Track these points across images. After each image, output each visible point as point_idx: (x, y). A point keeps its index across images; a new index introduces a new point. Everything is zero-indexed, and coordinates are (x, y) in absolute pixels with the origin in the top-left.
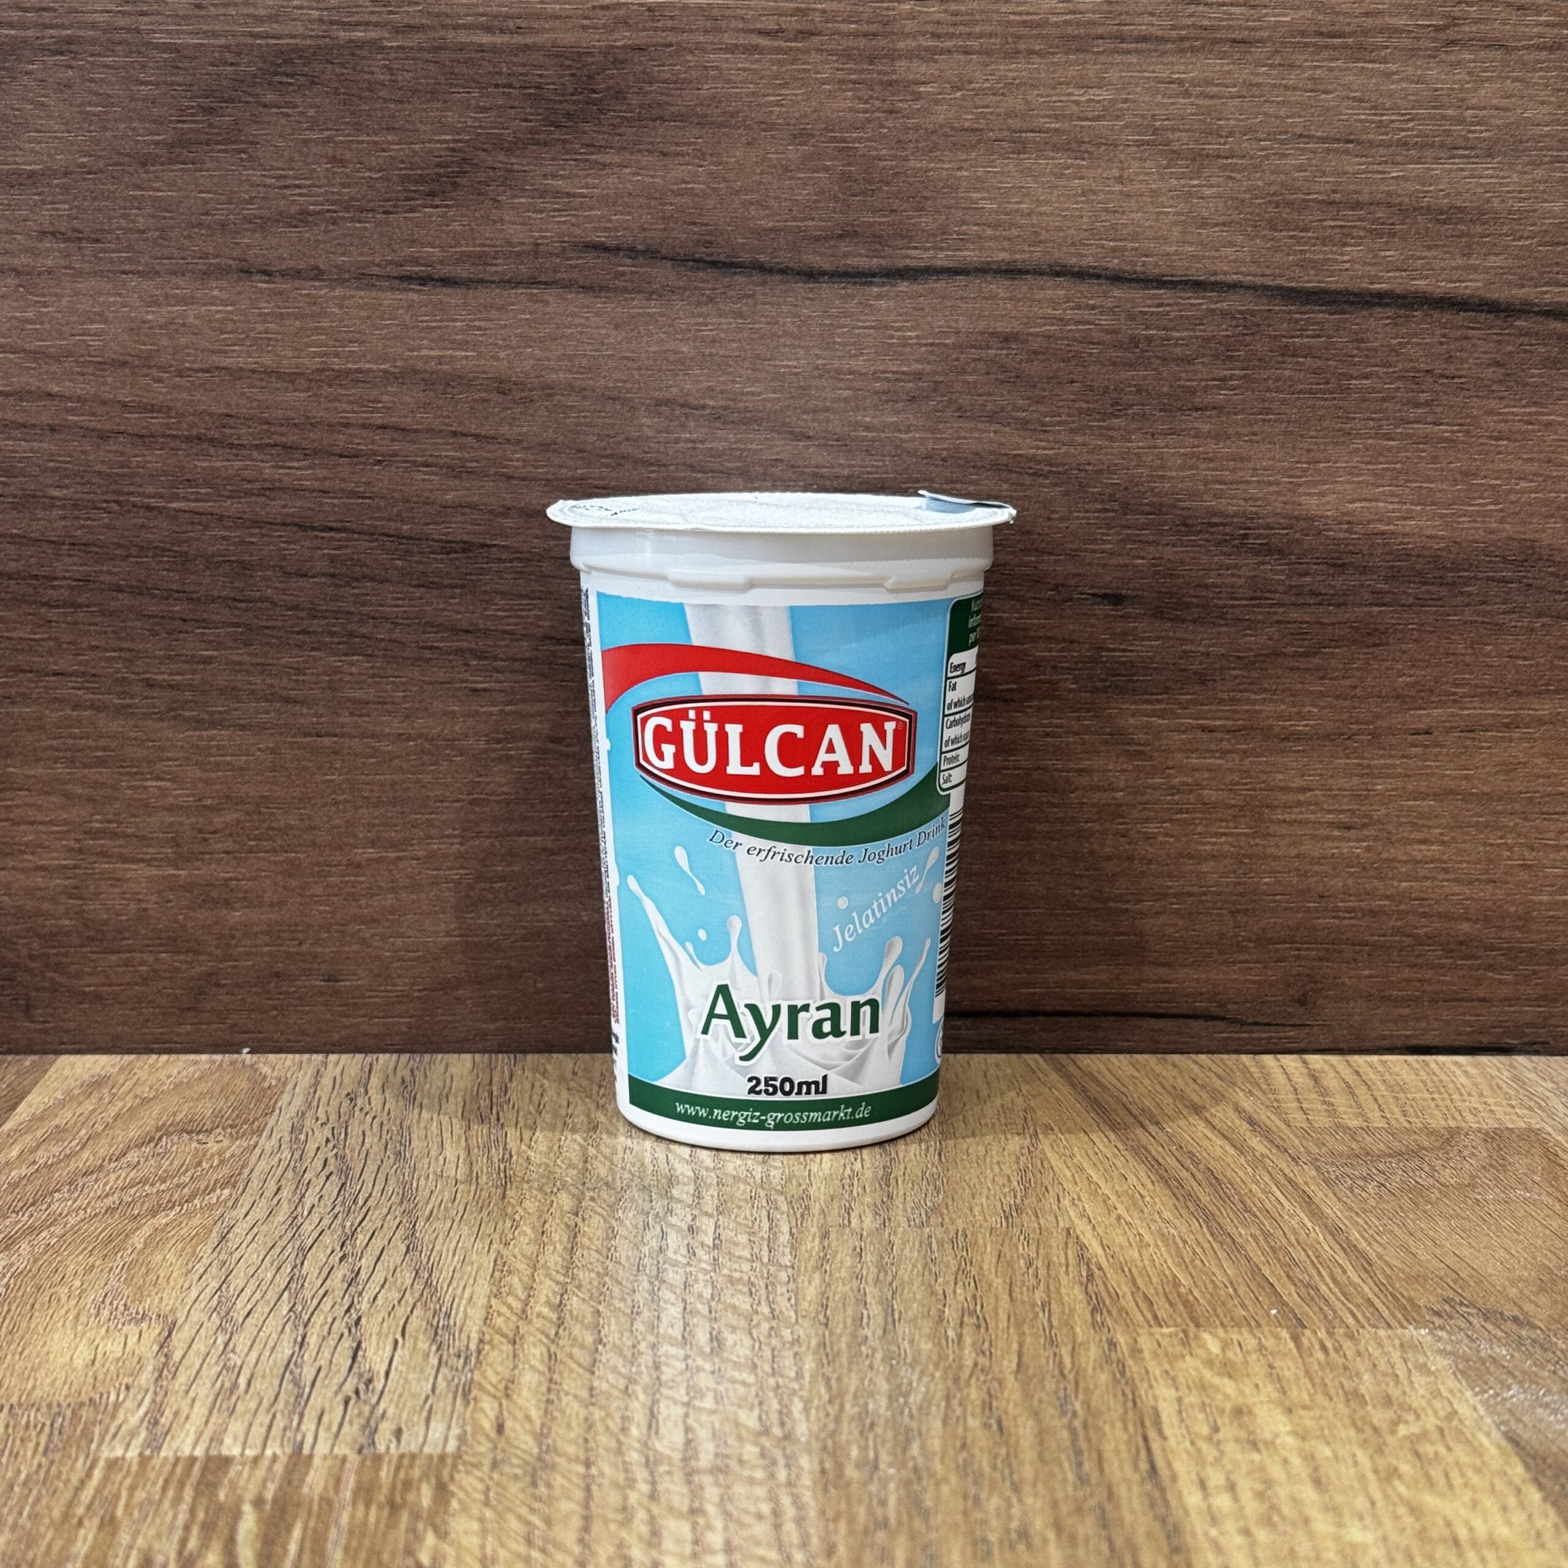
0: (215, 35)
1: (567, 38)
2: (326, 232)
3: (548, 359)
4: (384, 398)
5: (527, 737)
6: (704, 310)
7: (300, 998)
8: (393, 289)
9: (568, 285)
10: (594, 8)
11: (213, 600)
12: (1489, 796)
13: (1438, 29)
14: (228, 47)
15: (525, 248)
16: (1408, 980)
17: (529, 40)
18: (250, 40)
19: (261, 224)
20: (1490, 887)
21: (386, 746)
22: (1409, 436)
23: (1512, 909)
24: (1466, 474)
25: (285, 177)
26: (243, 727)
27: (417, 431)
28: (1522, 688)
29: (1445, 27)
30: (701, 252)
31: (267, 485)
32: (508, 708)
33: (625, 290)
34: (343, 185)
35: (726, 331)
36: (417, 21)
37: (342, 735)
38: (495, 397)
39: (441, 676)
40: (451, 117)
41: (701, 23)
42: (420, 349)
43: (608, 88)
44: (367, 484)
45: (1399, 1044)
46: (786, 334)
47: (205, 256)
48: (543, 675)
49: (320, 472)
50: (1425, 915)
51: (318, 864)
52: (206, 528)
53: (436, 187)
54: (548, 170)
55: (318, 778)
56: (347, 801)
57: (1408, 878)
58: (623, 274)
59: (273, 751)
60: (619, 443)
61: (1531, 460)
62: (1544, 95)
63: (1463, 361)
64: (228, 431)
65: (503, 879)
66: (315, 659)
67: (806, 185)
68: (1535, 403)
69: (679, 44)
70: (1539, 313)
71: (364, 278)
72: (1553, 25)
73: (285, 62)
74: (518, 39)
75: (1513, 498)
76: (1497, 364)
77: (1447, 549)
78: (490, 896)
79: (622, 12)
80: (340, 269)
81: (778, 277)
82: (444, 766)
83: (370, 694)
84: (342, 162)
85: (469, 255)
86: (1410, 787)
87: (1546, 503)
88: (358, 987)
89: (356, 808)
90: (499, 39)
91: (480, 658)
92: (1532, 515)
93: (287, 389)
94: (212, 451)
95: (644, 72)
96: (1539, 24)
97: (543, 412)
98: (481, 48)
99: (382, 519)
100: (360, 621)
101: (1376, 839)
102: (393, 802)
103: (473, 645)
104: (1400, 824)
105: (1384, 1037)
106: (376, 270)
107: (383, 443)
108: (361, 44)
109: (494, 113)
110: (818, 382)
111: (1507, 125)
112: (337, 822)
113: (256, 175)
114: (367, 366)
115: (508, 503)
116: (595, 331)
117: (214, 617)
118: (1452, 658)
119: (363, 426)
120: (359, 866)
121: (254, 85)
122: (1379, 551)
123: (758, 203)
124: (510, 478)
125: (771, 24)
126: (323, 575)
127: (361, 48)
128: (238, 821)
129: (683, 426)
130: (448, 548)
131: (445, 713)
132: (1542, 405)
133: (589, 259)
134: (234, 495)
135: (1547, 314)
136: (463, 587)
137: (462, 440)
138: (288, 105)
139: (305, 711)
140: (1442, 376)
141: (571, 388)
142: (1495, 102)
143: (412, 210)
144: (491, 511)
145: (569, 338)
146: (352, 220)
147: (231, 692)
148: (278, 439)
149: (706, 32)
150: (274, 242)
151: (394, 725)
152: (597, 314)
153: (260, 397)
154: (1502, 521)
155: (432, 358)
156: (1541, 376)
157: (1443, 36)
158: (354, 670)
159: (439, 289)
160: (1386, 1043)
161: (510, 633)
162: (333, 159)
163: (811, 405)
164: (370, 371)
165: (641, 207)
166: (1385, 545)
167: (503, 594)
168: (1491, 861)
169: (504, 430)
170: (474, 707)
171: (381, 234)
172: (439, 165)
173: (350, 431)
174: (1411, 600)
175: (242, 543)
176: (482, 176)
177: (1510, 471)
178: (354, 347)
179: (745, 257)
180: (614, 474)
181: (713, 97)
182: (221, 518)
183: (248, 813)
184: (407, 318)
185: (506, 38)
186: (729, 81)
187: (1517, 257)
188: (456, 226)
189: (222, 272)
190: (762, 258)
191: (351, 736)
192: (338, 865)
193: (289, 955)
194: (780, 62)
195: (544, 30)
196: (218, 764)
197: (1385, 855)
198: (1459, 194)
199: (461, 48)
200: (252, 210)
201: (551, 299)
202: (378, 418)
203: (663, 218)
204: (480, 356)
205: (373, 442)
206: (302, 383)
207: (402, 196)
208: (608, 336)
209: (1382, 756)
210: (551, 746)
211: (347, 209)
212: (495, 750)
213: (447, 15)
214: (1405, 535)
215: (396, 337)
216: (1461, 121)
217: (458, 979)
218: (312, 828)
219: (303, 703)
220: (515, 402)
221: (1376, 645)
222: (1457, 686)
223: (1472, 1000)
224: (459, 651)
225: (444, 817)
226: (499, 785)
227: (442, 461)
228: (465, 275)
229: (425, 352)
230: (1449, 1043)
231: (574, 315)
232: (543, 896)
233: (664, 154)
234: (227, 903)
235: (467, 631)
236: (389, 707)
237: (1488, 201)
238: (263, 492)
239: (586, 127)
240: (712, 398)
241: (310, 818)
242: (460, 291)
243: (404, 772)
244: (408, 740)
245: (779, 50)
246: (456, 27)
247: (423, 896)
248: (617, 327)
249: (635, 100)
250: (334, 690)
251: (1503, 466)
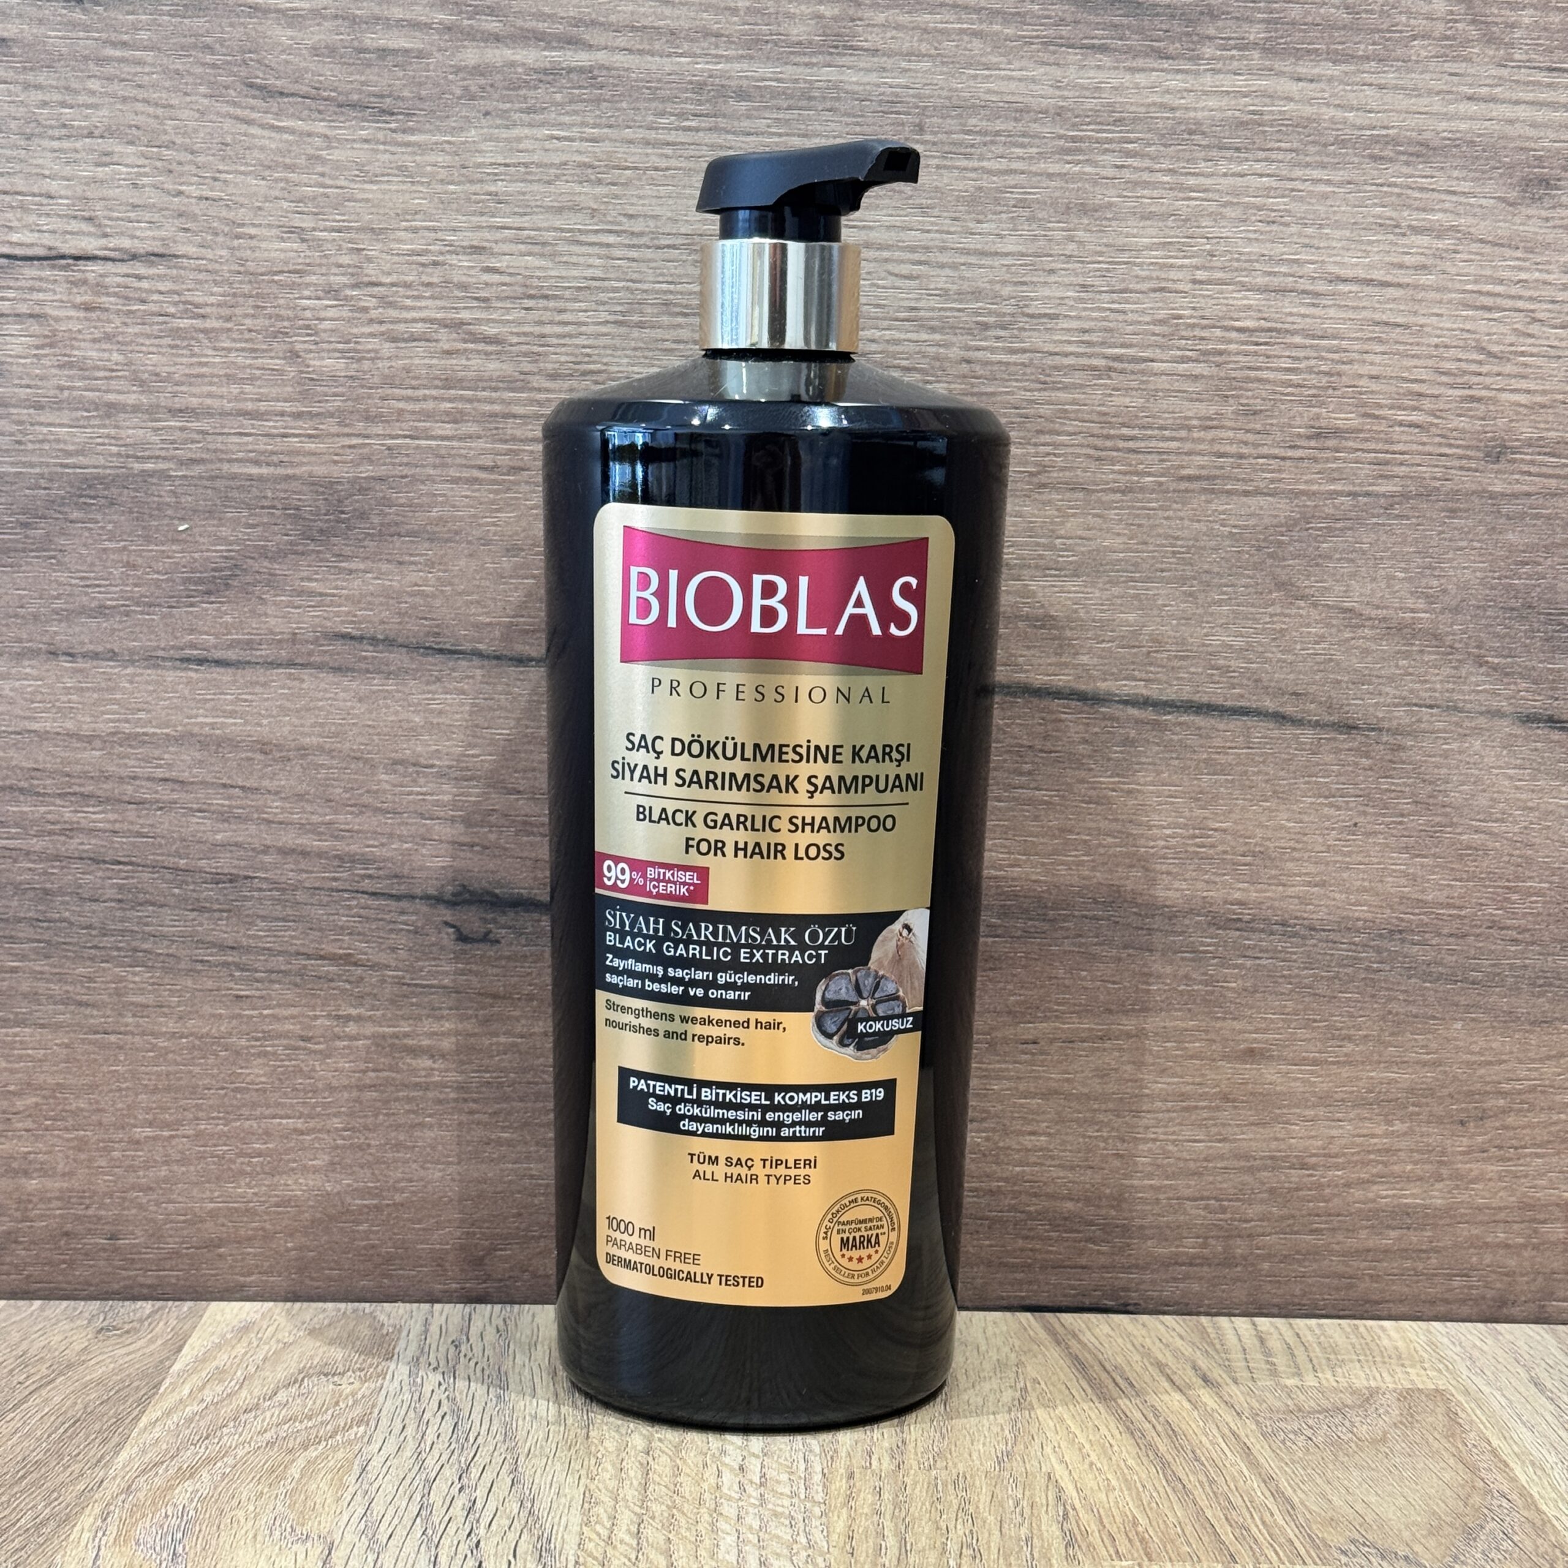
0: (32, 465)
1: (320, 470)
2: (120, 622)
3: (302, 726)
4: (166, 756)
5: (280, 1036)
6: (433, 688)
7: (86, 1254)
8: (175, 668)
9: (320, 667)
10: (343, 447)
11: (20, 920)
12: (1088, 1097)
13: (1031, 474)
14: (42, 476)
15: (286, 637)
16: (1022, 1250)
17: (290, 471)
18: (59, 470)
19: (68, 616)
20: (1089, 1172)
21: (162, 1043)
22: (1015, 799)
23: (1108, 1191)
24: (1062, 830)
25: (88, 578)
26: (43, 1026)
27: (192, 783)
28: (1113, 1007)
29: (1039, 473)
30: (430, 642)
31: (67, 826)
32: (265, 1012)
33: (368, 671)
34: (136, 585)
35: (451, 705)
36: (198, 456)
37: (125, 1033)
38: (259, 756)
39: (210, 984)
40: (224, 531)
41: (431, 460)
42: (196, 716)
43: (355, 510)
44: (152, 826)
45: (1016, 1303)
46: (500, 708)
47: (20, 641)
48: (296, 985)
49: (111, 816)
50: (1035, 1195)
51: (103, 1141)
52: (15, 861)
53: (212, 587)
54: (305, 574)
55: (105, 1068)
56: (128, 1088)
57: (1020, 1164)
58: (365, 658)
59: (67, 1046)
60: (362, 795)
61: (1116, 820)
62: (1118, 529)
63: (1058, 739)
64: (36, 782)
65: (259, 1155)
66: (104, 969)
67: (516, 589)
68: (1118, 775)
69: (413, 476)
70: (1120, 702)
71: (151, 660)
72: (1125, 473)
73: (90, 487)
74: (281, 471)
75: (1102, 850)
76: (1085, 741)
77: (1049, 891)
78: (248, 1169)
79: (366, 451)
80: (132, 652)
81: (495, 662)
82: (211, 1060)
83: (149, 999)
84: (134, 567)
85: (239, 641)
86: (1022, 1087)
87: (1128, 855)
88: (134, 1246)
89: (137, 1095)
90: (265, 471)
91: (242, 970)
92: (1117, 865)
93: (85, 749)
94: (22, 798)
95: (384, 498)
96: (1113, 472)
97: (297, 768)
98: (250, 478)
99: (162, 854)
100: (144, 940)
101: (994, 1130)
102: (168, 1089)
103: (237, 959)
104: (1013, 1118)
105: (1003, 1298)
106: (160, 653)
107: (164, 793)
108: (152, 474)
109: (260, 529)
110: (526, 747)
111: (1089, 552)
112: (120, 1106)
113: (62, 577)
114: (153, 730)
115: (268, 843)
116: (341, 704)
117: (21, 935)
118: (1054, 981)
119: (149, 779)
120: (138, 1142)
121: (63, 504)
122: (993, 891)
123: (478, 602)
124: (269, 822)
125: (488, 461)
126: (112, 900)
127: (151, 476)
128: (37, 1104)
129: (414, 781)
130: (217, 879)
131: (213, 1016)
132: (1123, 776)
133: (339, 646)
134: (39, 835)
135: (1126, 703)
136: (229, 911)
137: (232, 791)
138: (92, 521)
139: (95, 1013)
140: (1041, 751)
141: (321, 749)
142: (1079, 533)
143: (192, 605)
144: (253, 850)
145: (320, 709)
146: (142, 613)
147: (33, 997)
148: (77, 789)
149: (435, 467)
150: (77, 629)
151: (172, 1026)
152: (344, 690)
153: (63, 754)
154: (1093, 869)
155: (207, 724)
156: (1121, 752)
157: (1035, 480)
158: (137, 979)
159: (213, 669)
160: (1004, 1303)
161: (268, 949)
162: (128, 565)
163: (520, 766)
164: (154, 734)
165: (381, 604)
166: (998, 887)
167: (264, 918)
168: (1089, 1150)
169: (266, 783)
170: (238, 1011)
171: (167, 625)
172: (214, 570)
173: (138, 782)
174: (1019, 933)
175: (45, 873)
176: (249, 579)
177: (1099, 829)
178: (142, 715)
179: (467, 646)
180: (357, 820)
181: (441, 518)
182: (28, 853)
183: (44, 1097)
184: (186, 692)
185: (271, 469)
186: (454, 506)
187: (1100, 657)
188: (228, 619)
189: (34, 653)
190: (481, 646)
191: (133, 1034)
192: (121, 1141)
193: (78, 1218)
194: (496, 492)
195: (302, 464)
196: (20, 1058)
197: (1001, 1144)
198: (1052, 605)
199: (234, 477)
200: (58, 604)
201: (306, 677)
202: (160, 773)
203: (399, 613)
204: (246, 723)
205: (156, 792)
206: (98, 743)
207: (184, 594)
208: (353, 708)
209: (998, 1062)
210: (302, 1044)
211: (138, 604)
212: (253, 1047)
213: (222, 451)
214: (1013, 879)
215: (176, 707)
216: (1052, 547)
217: (220, 1239)
218: (99, 1110)
219: (93, 1006)
220: (274, 760)
221: (991, 969)
222: (1059, 1004)
223: (1075, 1267)
224: (226, 964)
225: (211, 1102)
226: (258, 1076)
227: (213, 808)
228: (234, 657)
229: (200, 719)
230: (1058, 1304)
231: (325, 690)
232: (293, 1169)
233: (400, 563)
234: (26, 1173)
235: (233, 948)
236: (165, 1010)
237: (1076, 611)
238: (62, 832)
239: (334, 540)
240: (440, 759)
241: (97, 1102)
242: (230, 671)
243: (178, 1064)
244: (181, 1037)
245: (495, 482)
246: (229, 461)
247: (192, 1168)
248: (360, 700)
249: (376, 520)
250: (119, 995)
251: (1093, 825)
